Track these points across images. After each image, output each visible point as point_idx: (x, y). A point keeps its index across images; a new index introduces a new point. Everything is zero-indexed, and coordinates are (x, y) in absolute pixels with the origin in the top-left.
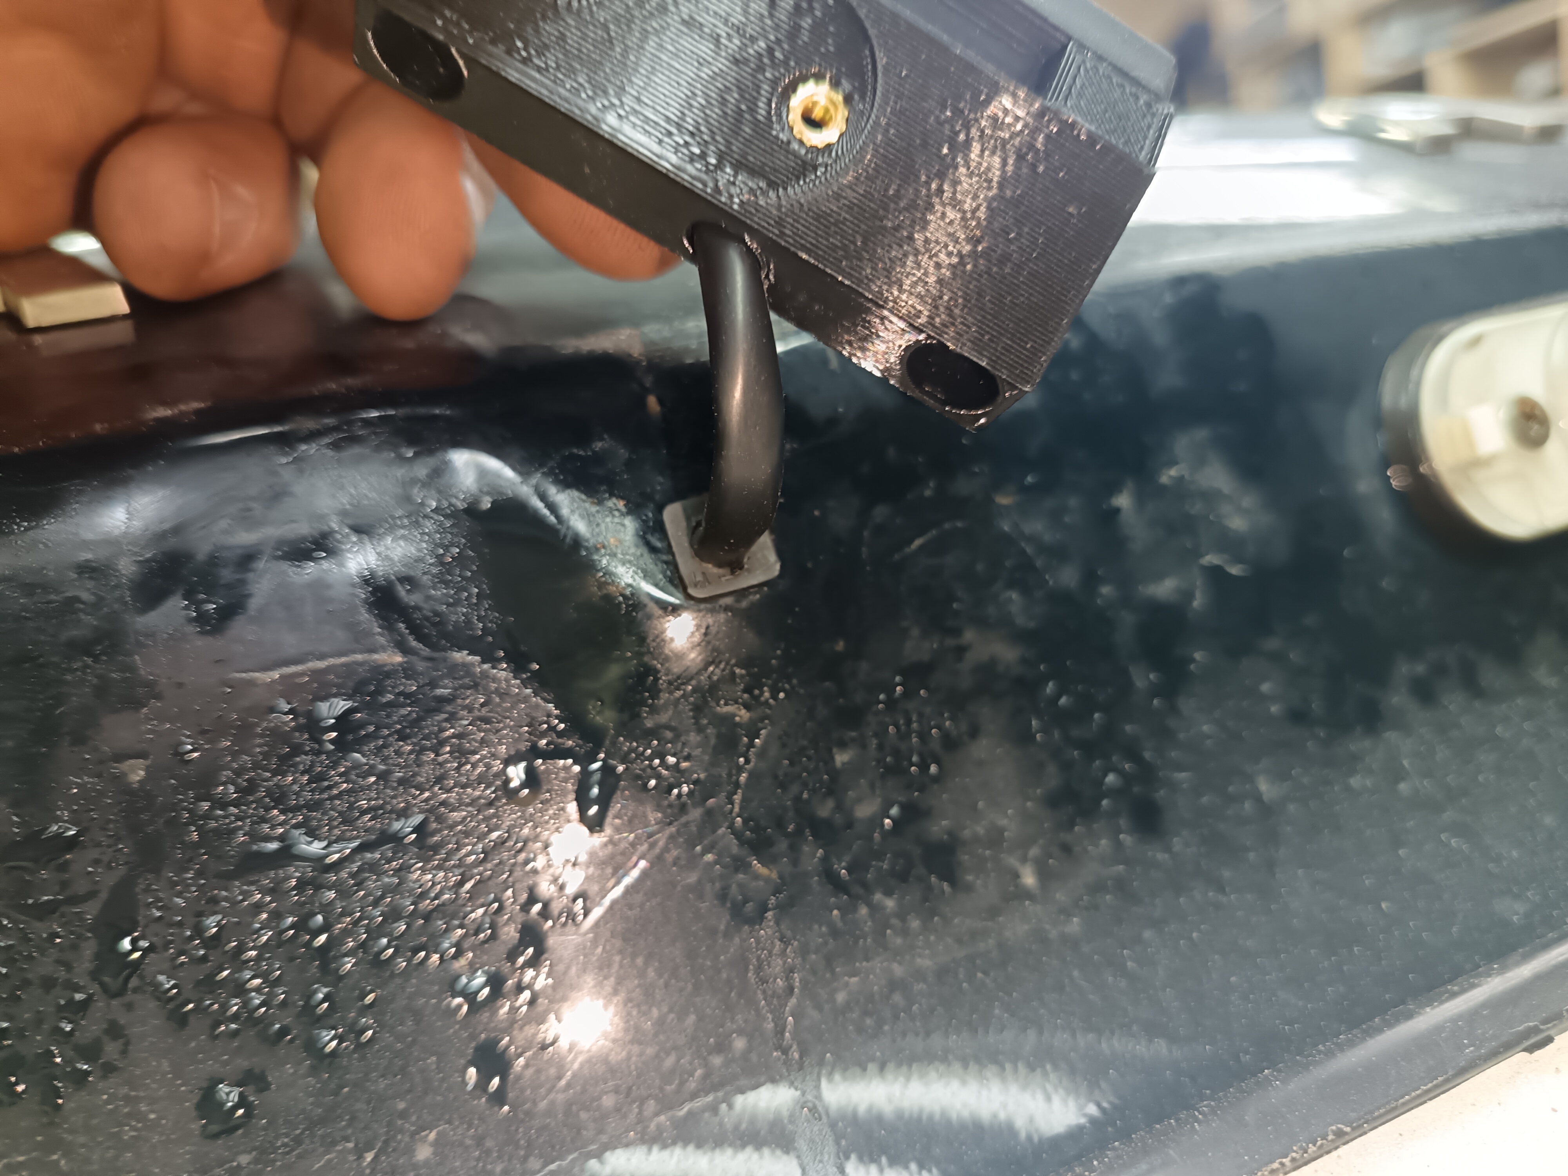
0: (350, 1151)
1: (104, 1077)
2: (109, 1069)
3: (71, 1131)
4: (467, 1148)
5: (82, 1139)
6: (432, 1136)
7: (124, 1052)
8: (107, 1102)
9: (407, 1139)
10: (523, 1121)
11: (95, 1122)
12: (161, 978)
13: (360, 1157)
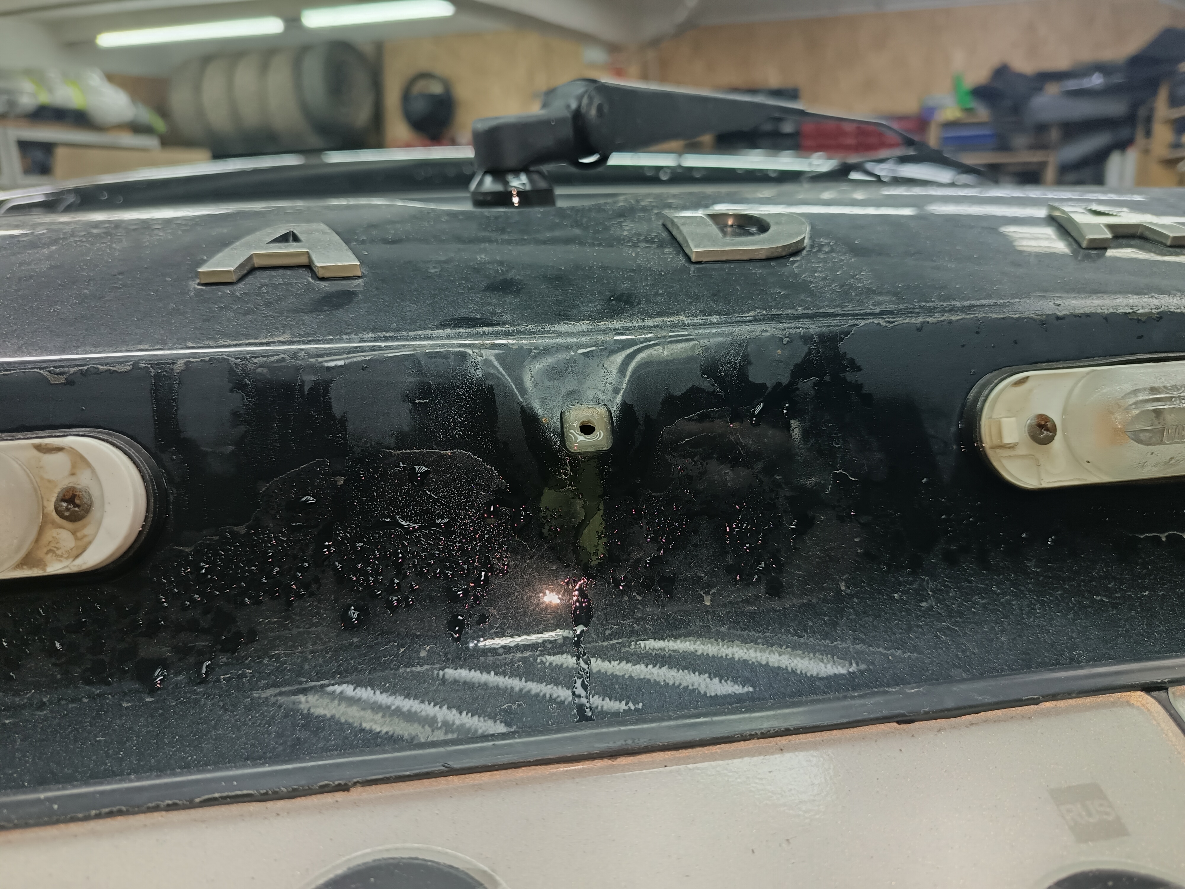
0: (395, 646)
1: (310, 597)
2: (312, 594)
3: (295, 614)
4: (441, 656)
5: (298, 618)
6: (428, 648)
7: (318, 589)
8: (309, 606)
9: (418, 646)
10: (464, 651)
11: (304, 613)
12: (337, 563)
13: (399, 650)
